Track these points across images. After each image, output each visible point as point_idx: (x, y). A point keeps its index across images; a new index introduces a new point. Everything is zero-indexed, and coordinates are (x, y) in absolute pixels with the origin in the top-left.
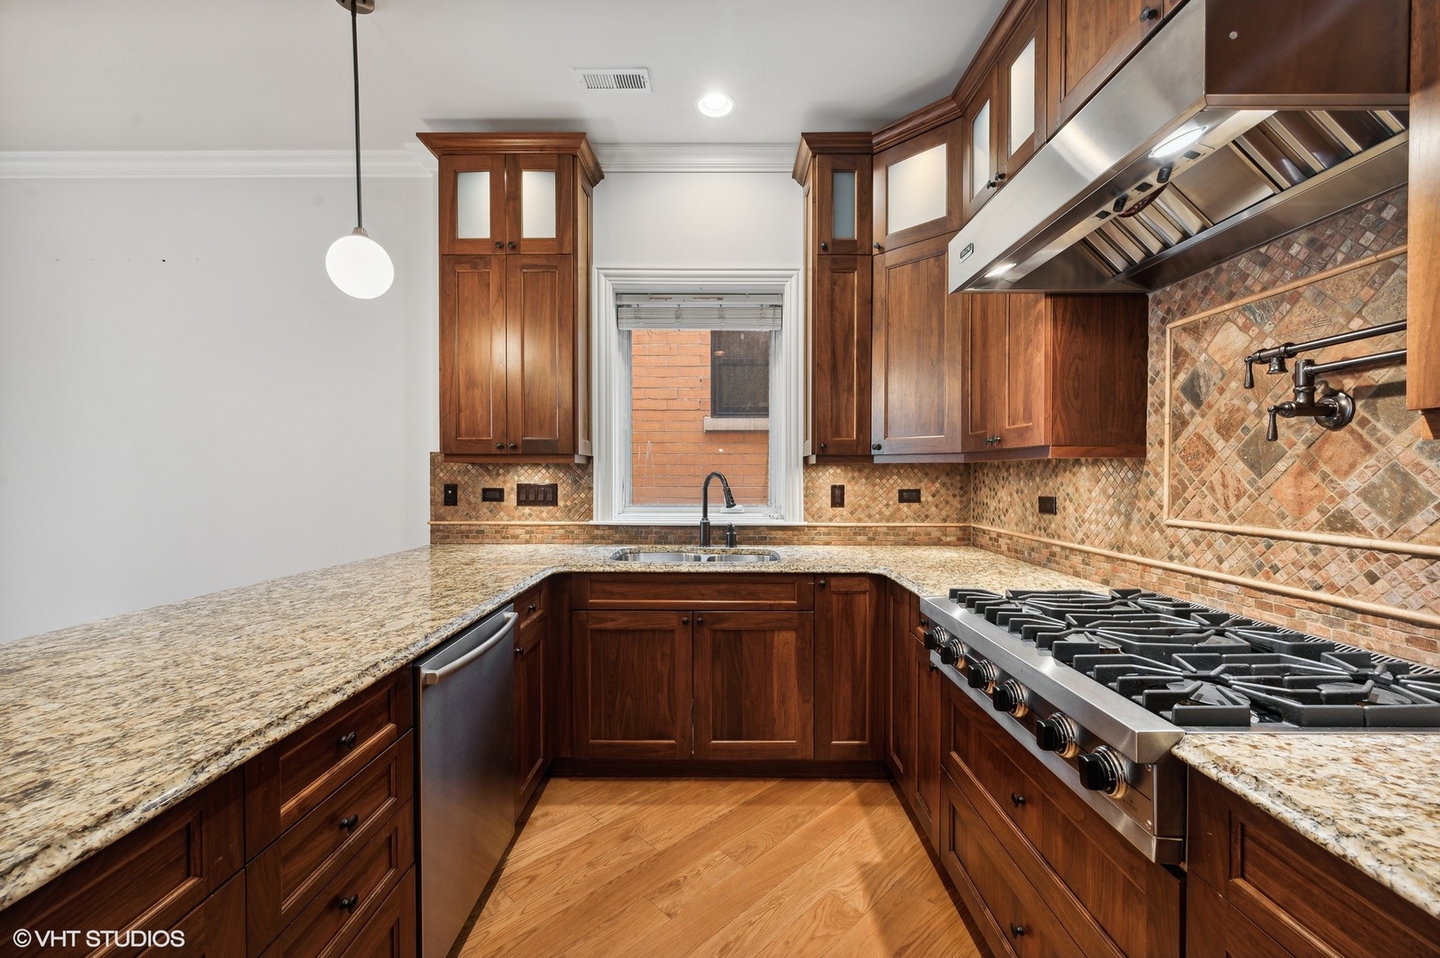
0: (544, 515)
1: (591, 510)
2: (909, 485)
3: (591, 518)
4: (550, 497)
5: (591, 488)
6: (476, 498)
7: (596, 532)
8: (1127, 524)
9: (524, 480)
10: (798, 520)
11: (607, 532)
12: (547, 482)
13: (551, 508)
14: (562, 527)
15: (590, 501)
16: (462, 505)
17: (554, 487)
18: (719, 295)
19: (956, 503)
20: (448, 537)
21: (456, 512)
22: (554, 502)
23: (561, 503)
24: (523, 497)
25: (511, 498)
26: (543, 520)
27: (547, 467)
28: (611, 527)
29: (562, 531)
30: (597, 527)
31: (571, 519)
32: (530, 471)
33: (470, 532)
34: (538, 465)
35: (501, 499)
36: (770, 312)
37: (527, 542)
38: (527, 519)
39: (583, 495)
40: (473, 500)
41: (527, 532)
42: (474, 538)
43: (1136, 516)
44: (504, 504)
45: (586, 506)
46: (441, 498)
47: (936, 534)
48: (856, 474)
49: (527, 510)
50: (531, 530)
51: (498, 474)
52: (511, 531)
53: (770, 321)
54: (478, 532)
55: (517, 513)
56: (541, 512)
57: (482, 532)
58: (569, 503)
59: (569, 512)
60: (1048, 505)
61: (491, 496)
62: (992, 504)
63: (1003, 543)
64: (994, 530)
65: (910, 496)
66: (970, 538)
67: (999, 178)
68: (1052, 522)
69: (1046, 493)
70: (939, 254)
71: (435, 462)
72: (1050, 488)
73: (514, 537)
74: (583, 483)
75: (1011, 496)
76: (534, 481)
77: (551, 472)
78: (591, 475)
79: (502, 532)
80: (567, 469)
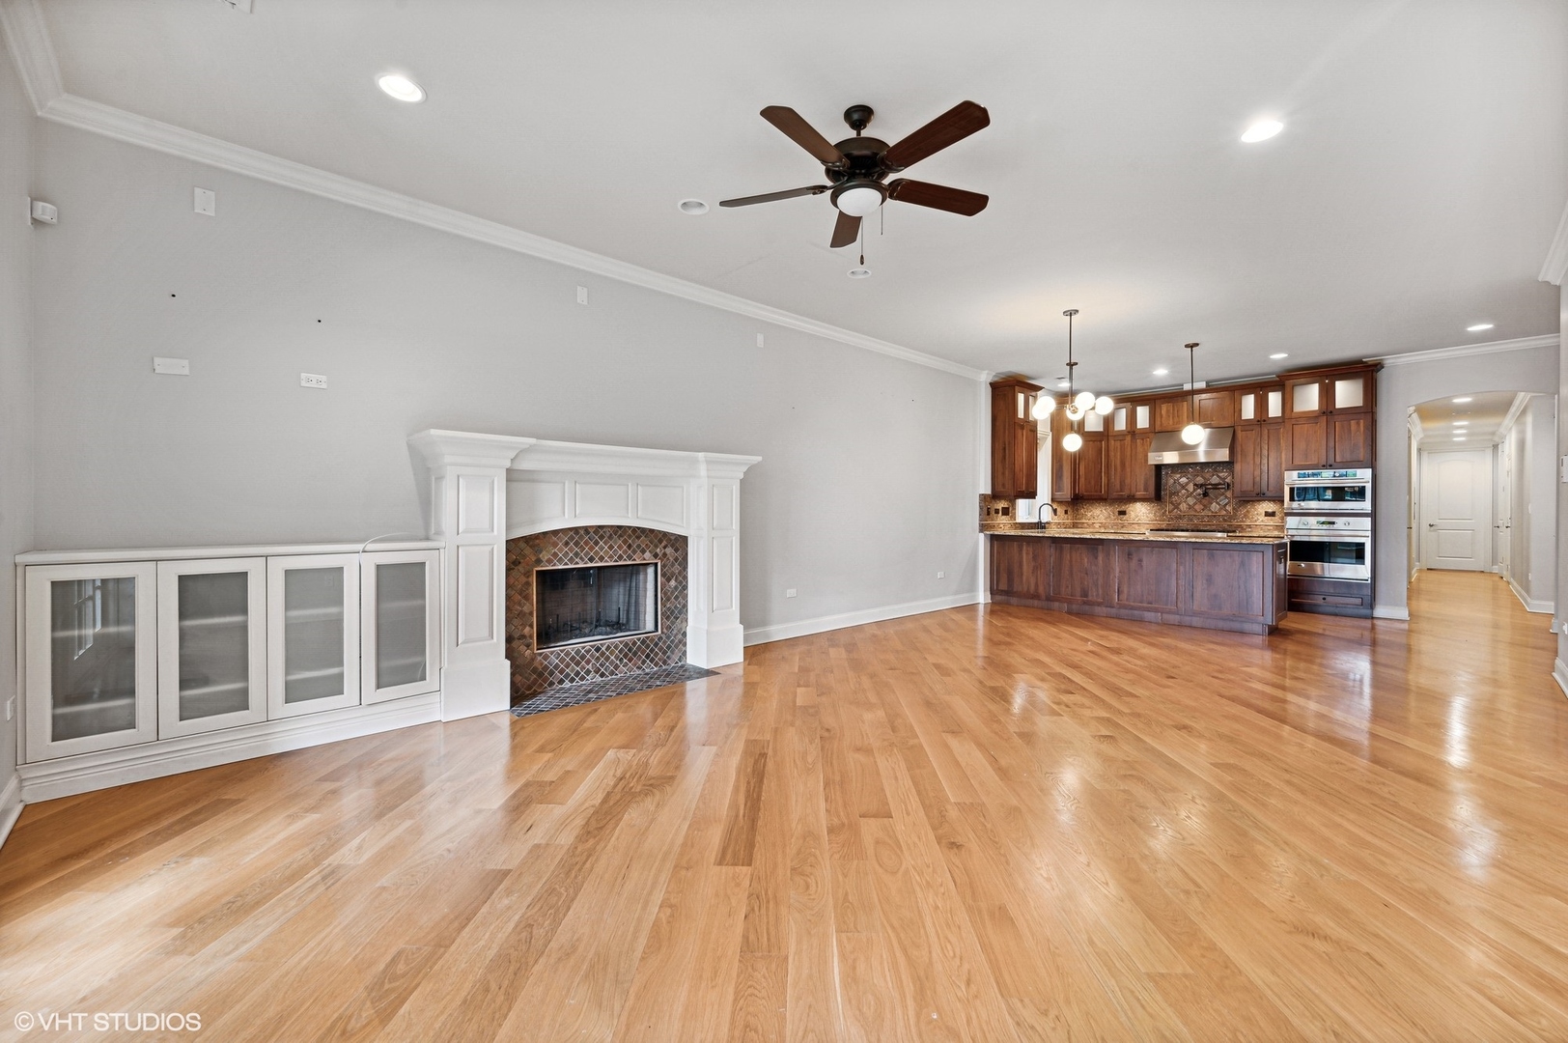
0: (1006, 516)
1: (1016, 517)
5: (1016, 509)
6: (994, 512)
9: (1002, 506)
12: (1007, 506)
14: (1009, 520)
16: (988, 514)
17: (1008, 509)
20: (985, 527)
21: (987, 517)
22: (1008, 514)
23: (1010, 514)
24: (1003, 510)
25: (1000, 512)
26: (1006, 518)
29: (1010, 525)
30: (1017, 523)
31: (1010, 518)
32: (1004, 502)
33: (991, 524)
34: (1006, 500)
38: (1003, 518)
39: (1014, 511)
40: (991, 512)
41: (1004, 526)
42: (991, 527)
45: (1015, 515)
46: (984, 512)
50: (1004, 522)
51: (997, 503)
52: (1000, 523)
57: (994, 524)
60: (1123, 513)
61: (997, 511)
62: (1089, 514)
63: (1097, 526)
64: (1090, 522)
65: (1066, 512)
66: (1075, 525)
67: (1132, 430)
68: (1125, 517)
69: (1121, 509)
70: (1101, 441)
71: (984, 498)
72: (1123, 508)
73: (1001, 528)
74: (1014, 507)
75: (1101, 511)
76: (1005, 506)
77: (1008, 502)
78: (1016, 504)
79: (998, 526)
80: (1011, 501)
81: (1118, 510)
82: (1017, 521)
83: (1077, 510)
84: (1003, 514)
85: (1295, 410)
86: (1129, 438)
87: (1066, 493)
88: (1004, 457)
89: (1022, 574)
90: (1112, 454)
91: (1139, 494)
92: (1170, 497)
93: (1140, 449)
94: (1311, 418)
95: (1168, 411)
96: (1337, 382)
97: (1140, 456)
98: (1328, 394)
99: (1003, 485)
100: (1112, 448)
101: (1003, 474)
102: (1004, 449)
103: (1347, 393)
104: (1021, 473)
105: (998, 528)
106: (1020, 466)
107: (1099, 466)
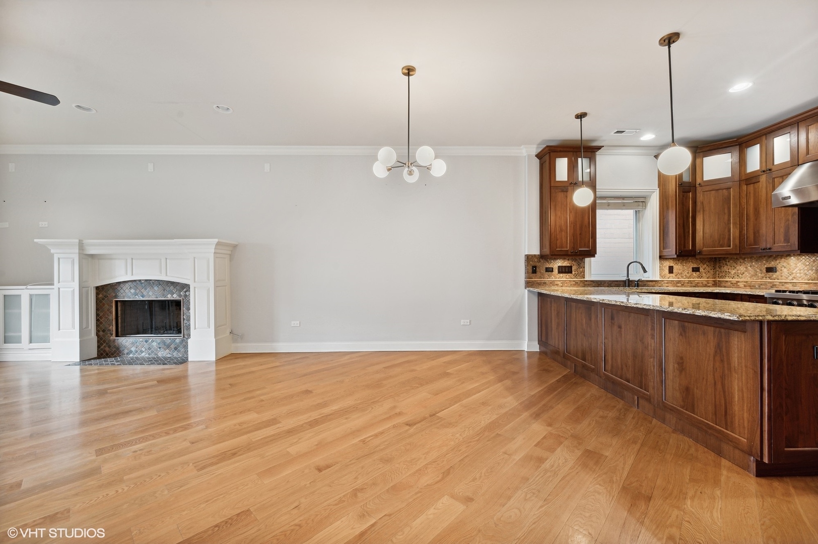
0: (568, 277)
1: (584, 275)
2: (695, 266)
3: (584, 278)
4: (570, 271)
5: (584, 267)
6: (543, 271)
7: (586, 283)
9: (560, 264)
10: (657, 279)
11: (590, 283)
12: (568, 265)
13: (570, 274)
14: (574, 281)
16: (538, 274)
17: (571, 267)
18: (623, 198)
19: (712, 272)
20: (533, 285)
21: (536, 276)
22: (571, 272)
23: (573, 273)
24: (560, 271)
25: (556, 271)
26: (566, 278)
27: (568, 260)
28: (591, 281)
29: (574, 283)
30: (586, 281)
31: (577, 278)
32: (562, 261)
33: (541, 283)
34: (565, 259)
35: (552, 271)
36: (641, 204)
37: (561, 287)
38: (561, 278)
39: (581, 270)
40: (542, 272)
41: (561, 283)
42: (542, 285)
44: (553, 273)
45: (583, 273)
46: (531, 271)
47: (705, 283)
48: (677, 262)
49: (561, 275)
50: (563, 282)
51: (551, 262)
52: (556, 283)
53: (641, 207)
54: (544, 283)
55: (558, 276)
56: (566, 276)
57: (545, 283)
58: (576, 273)
59: (576, 276)
60: (771, 270)
61: (549, 270)
62: (733, 272)
63: (741, 284)
64: (734, 280)
65: (696, 270)
66: (717, 284)
67: (768, 170)
68: (775, 275)
69: (768, 266)
70: (728, 189)
71: (529, 258)
72: (770, 264)
73: (556, 285)
74: (581, 265)
75: (746, 268)
76: (564, 265)
77: (570, 262)
78: (584, 262)
79: (553, 283)
80: (575, 260)
81: (766, 266)
82: (587, 279)
83: (720, 267)
84: (559, 272)
86: (763, 179)
87: (672, 250)
90: (743, 201)
91: (778, 245)
100: (744, 194)
104: (563, 233)
105: (551, 284)
106: (560, 227)
107: (726, 217)
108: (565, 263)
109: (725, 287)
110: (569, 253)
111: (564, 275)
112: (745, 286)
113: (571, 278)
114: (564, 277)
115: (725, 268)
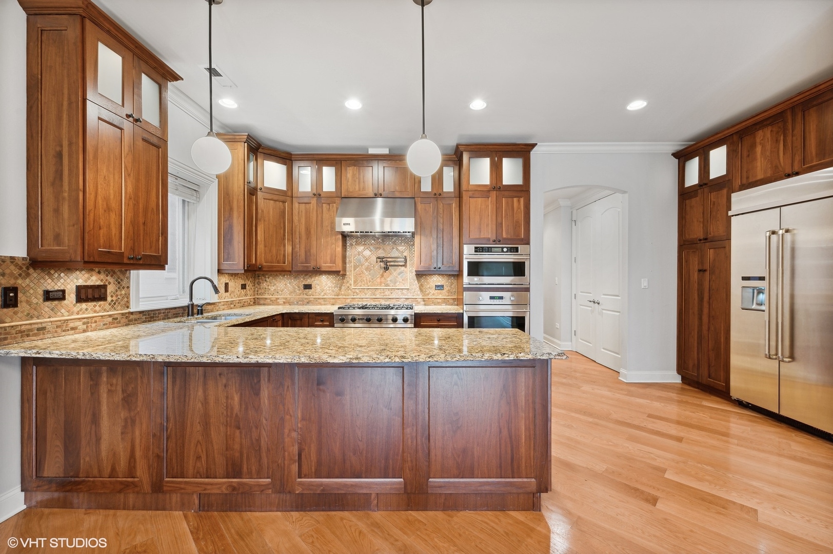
0: (97, 308)
1: (128, 302)
2: (243, 282)
3: (128, 307)
4: (102, 295)
5: (128, 287)
6: (37, 299)
7: (132, 317)
8: (340, 290)
9: (81, 282)
10: (216, 300)
11: (138, 316)
12: (99, 283)
13: (102, 303)
14: (110, 316)
15: (127, 296)
16: (23, 307)
17: (105, 287)
19: (254, 288)
20: (6, 339)
21: (16, 313)
22: (104, 298)
23: (109, 299)
24: (82, 296)
25: (71, 297)
26: (95, 312)
27: (99, 272)
28: (141, 312)
29: (110, 319)
30: (132, 313)
31: (115, 309)
32: (87, 275)
33: (31, 330)
34: (92, 270)
35: (63, 298)
36: (194, 192)
37: (84, 331)
38: (84, 313)
39: (123, 292)
40: (34, 301)
41: (84, 324)
42: (35, 335)
43: (343, 288)
44: (65, 302)
45: (126, 299)
47: (249, 301)
48: (231, 277)
49: (84, 305)
50: (87, 322)
51: (59, 277)
52: (72, 325)
53: (195, 198)
54: (38, 329)
55: (75, 309)
56: (95, 306)
57: (44, 329)
58: (114, 298)
59: (113, 305)
60: (308, 287)
61: (60, 296)
62: (272, 288)
63: (281, 301)
64: (274, 297)
65: (244, 287)
66: (256, 302)
67: (318, 195)
68: (310, 292)
69: (307, 283)
70: (284, 202)
72: (308, 281)
73: (73, 329)
74: (124, 284)
75: (286, 284)
76: (90, 283)
77: (102, 276)
78: (129, 278)
79: (63, 327)
80: (113, 274)
81: (303, 283)
82: (133, 309)
83: (259, 283)
84: (79, 300)
85: (471, 183)
86: (314, 201)
87: (238, 262)
88: (59, 174)
89: (98, 440)
90: (296, 218)
91: (325, 266)
92: (355, 270)
93: (326, 216)
94: (484, 192)
95: (354, 175)
96: (504, 160)
97: (326, 223)
98: (496, 169)
99: (57, 238)
100: (295, 212)
101: (57, 211)
102: (59, 155)
103: (511, 172)
104: (113, 216)
105: (59, 330)
106: (106, 199)
107: (282, 232)
108: (94, 280)
109: (264, 304)
110: (126, 261)
111: (90, 305)
112: (284, 303)
113: (105, 310)
114: (90, 309)
115: (264, 285)
